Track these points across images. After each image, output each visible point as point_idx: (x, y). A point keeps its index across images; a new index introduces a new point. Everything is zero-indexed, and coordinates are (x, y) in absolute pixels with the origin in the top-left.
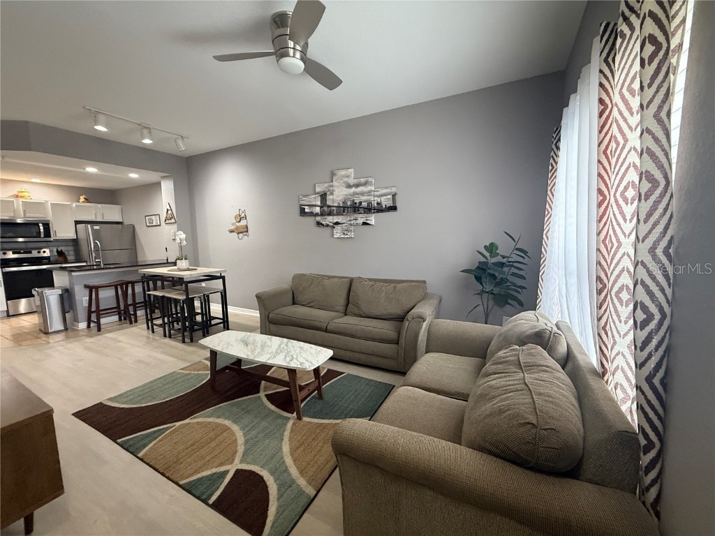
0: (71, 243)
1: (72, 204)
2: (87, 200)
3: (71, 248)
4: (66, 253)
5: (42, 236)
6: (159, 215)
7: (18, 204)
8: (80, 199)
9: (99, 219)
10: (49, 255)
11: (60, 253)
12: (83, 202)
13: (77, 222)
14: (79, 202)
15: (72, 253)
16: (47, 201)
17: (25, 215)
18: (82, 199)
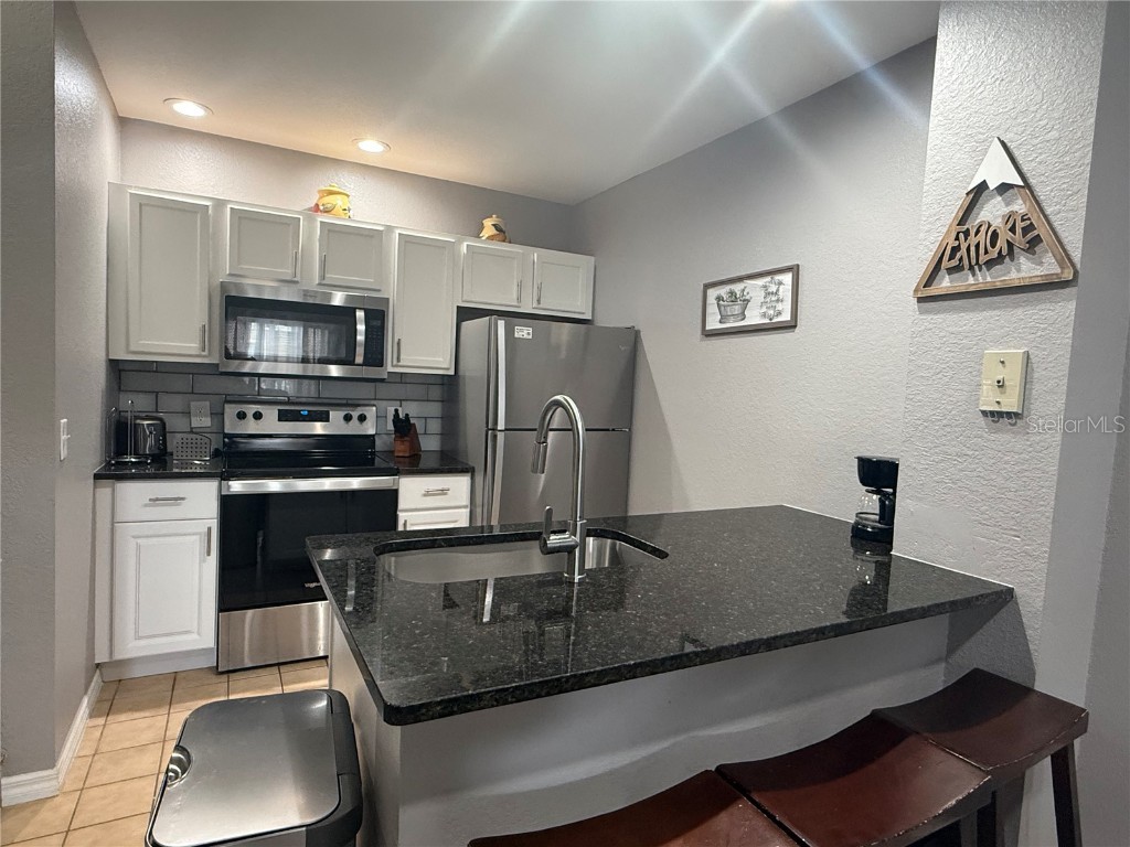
0: (436, 392)
1: (460, 242)
2: (502, 234)
3: (434, 409)
4: (420, 429)
5: (359, 359)
6: (794, 270)
7: (310, 237)
8: (482, 227)
9: (528, 307)
10: (372, 431)
11: (403, 427)
12: (491, 238)
13: (465, 314)
14: (478, 237)
15: (435, 426)
16: (390, 229)
17: (323, 277)
18: (489, 229)
